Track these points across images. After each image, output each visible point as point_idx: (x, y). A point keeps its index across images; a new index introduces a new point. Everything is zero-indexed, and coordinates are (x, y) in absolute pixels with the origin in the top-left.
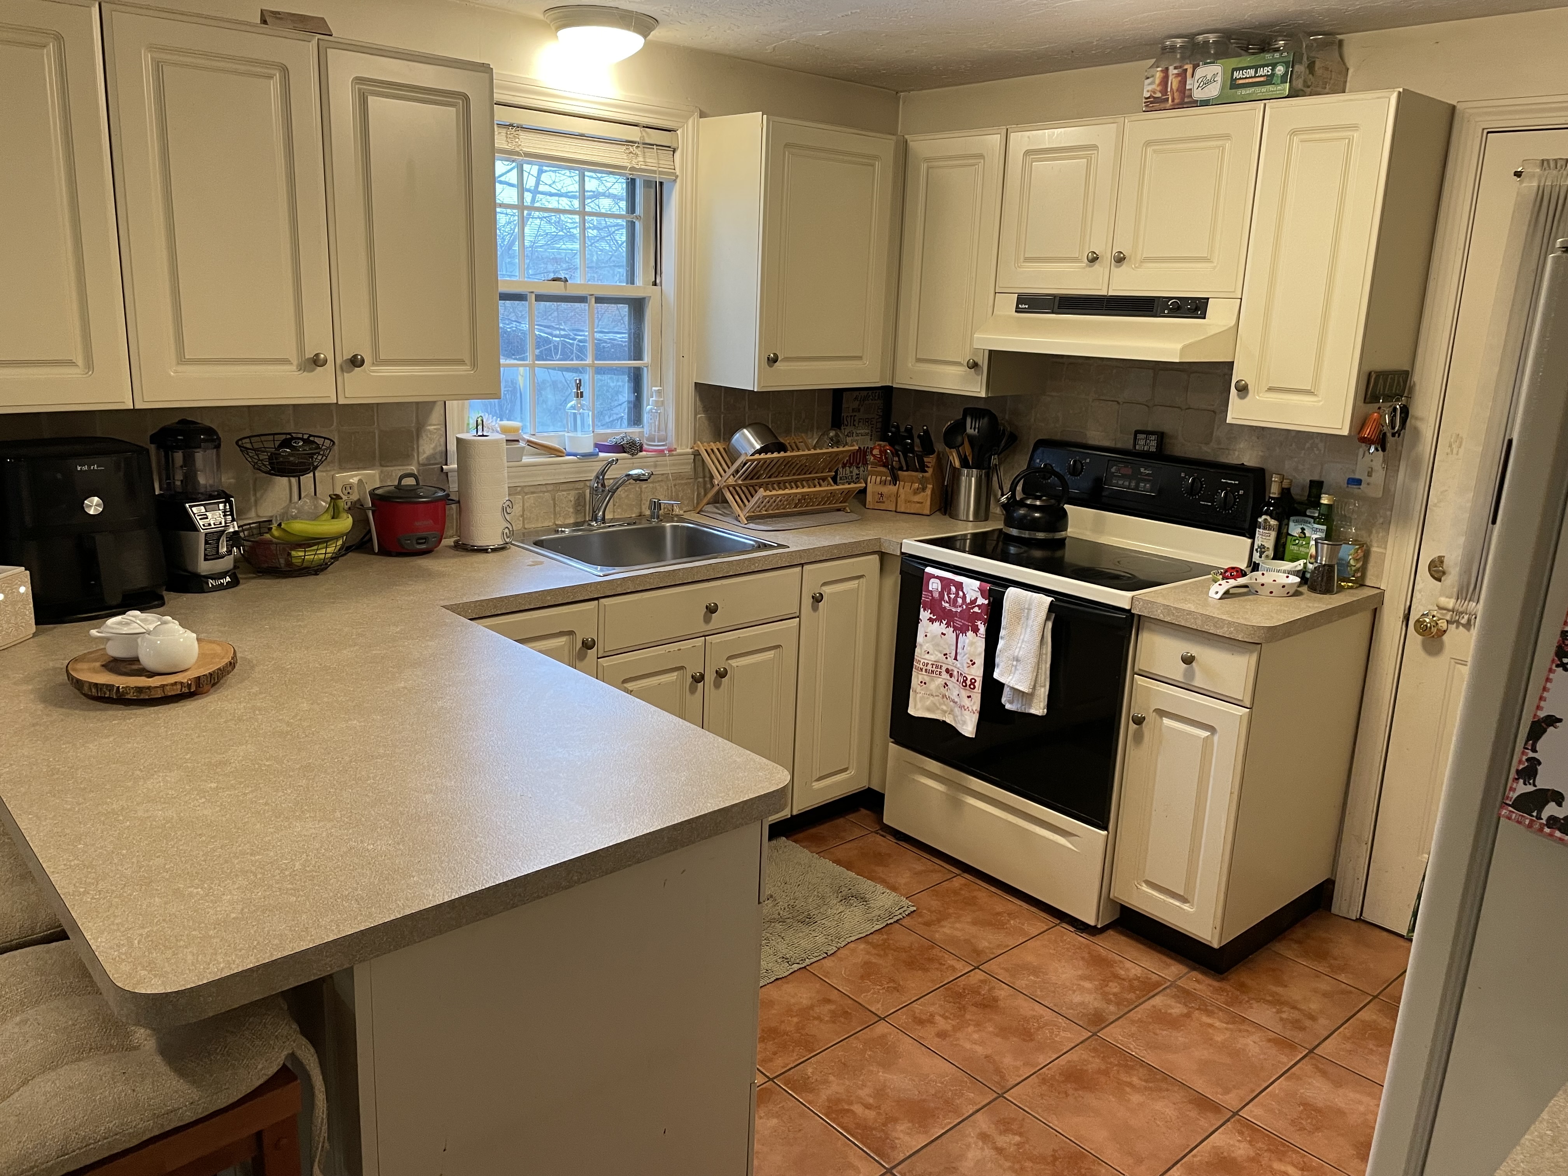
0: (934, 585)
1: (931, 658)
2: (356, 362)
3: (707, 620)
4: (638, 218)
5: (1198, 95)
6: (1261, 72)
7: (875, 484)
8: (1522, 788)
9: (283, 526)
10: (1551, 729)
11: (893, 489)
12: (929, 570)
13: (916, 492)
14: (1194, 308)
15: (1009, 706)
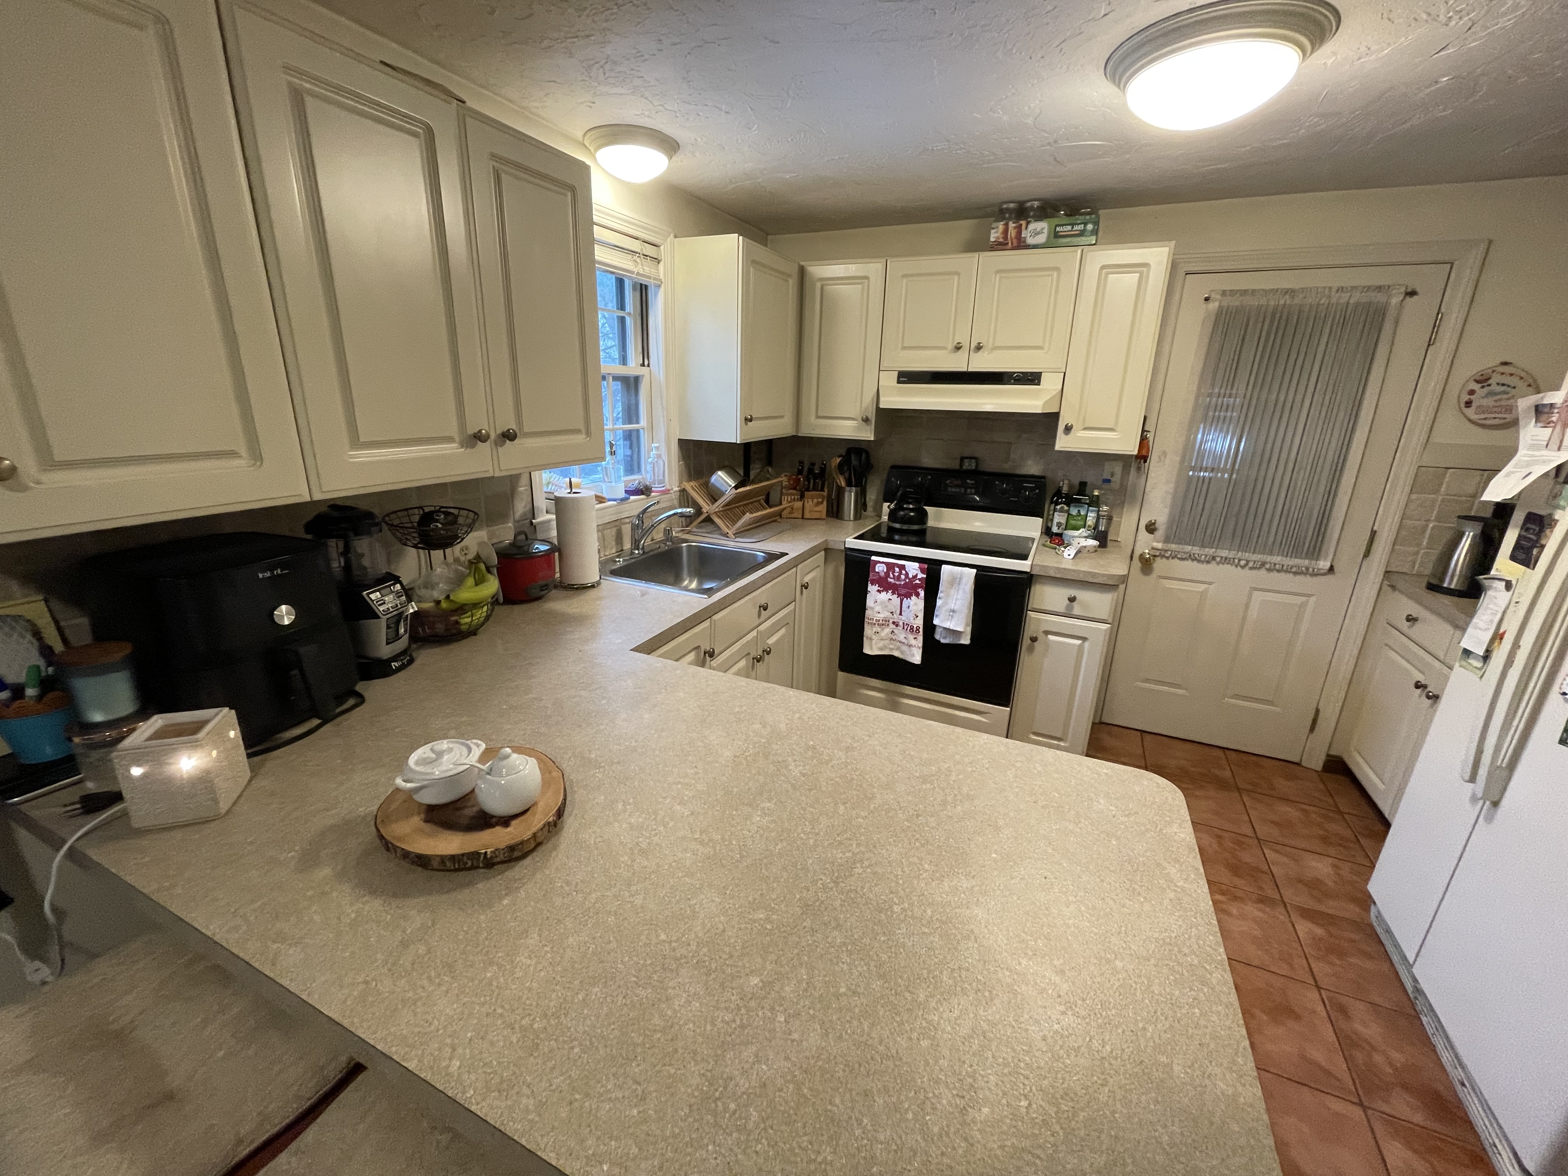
0: (880, 568)
1: (881, 616)
2: (509, 436)
3: (759, 616)
4: (629, 314)
5: (1030, 241)
6: (1076, 228)
7: (788, 502)
9: (452, 597)
11: (799, 504)
12: (874, 558)
13: (818, 504)
14: (1032, 378)
15: (943, 641)
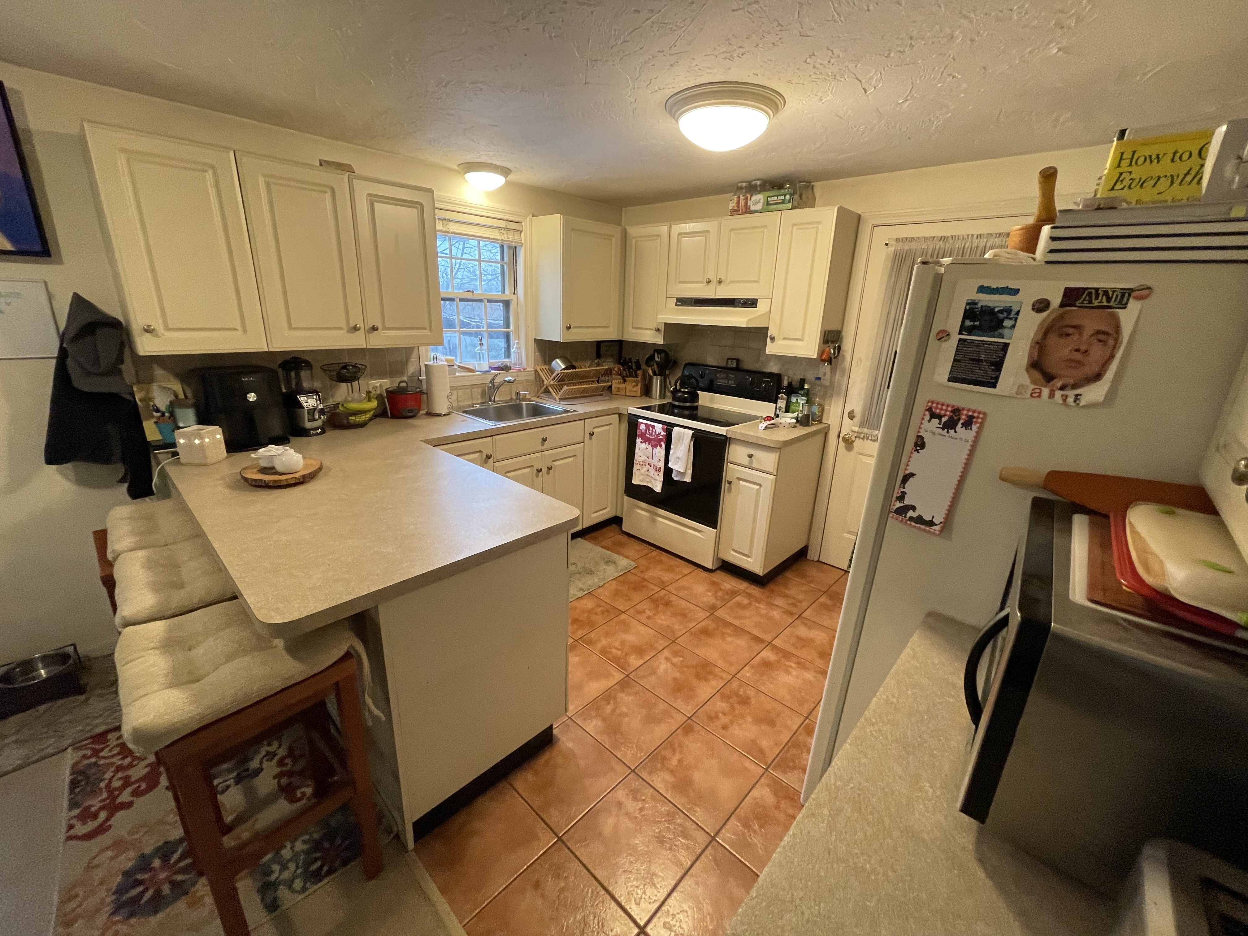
0: (643, 427)
1: (641, 459)
2: (374, 329)
3: (543, 445)
4: (506, 263)
5: (753, 208)
6: (780, 198)
7: (616, 383)
8: (898, 505)
9: (345, 406)
10: (911, 479)
11: (623, 386)
12: (640, 420)
13: (634, 387)
14: (752, 303)
15: (675, 479)
